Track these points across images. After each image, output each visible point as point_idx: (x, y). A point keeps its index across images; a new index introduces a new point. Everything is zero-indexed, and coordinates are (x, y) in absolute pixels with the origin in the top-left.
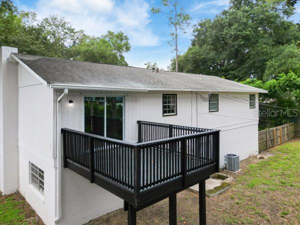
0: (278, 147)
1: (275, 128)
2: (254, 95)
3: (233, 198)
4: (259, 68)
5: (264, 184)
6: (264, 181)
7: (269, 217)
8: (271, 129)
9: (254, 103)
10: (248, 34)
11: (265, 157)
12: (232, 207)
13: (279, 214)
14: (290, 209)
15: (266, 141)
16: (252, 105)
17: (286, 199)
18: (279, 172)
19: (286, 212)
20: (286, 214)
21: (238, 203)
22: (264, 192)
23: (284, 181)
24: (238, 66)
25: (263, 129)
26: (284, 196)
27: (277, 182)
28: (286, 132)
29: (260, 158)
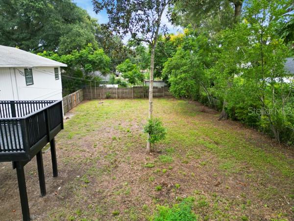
0: (75, 109)
1: (72, 94)
2: (57, 68)
3: (62, 148)
4: (52, 41)
5: (77, 134)
6: (77, 133)
7: (88, 150)
8: (70, 95)
9: (58, 75)
10: (41, 8)
11: (70, 117)
12: (64, 153)
13: (92, 147)
14: (97, 142)
15: (68, 105)
16: (57, 77)
17: (93, 138)
18: (83, 125)
19: (95, 144)
20: (96, 146)
21: (66, 150)
22: (79, 138)
23: (88, 129)
24: (30, 37)
25: (65, 96)
26: (92, 137)
27: (84, 131)
28: (79, 97)
29: (67, 119)
